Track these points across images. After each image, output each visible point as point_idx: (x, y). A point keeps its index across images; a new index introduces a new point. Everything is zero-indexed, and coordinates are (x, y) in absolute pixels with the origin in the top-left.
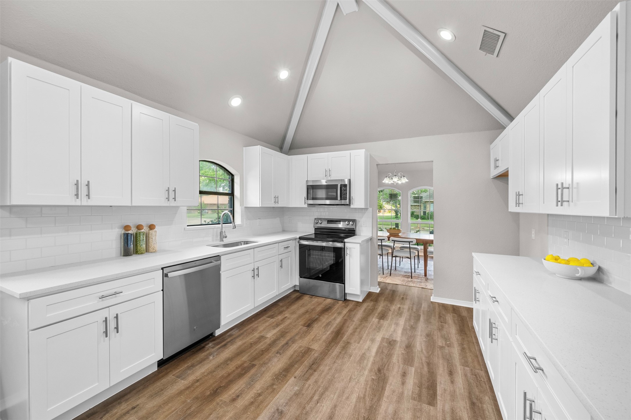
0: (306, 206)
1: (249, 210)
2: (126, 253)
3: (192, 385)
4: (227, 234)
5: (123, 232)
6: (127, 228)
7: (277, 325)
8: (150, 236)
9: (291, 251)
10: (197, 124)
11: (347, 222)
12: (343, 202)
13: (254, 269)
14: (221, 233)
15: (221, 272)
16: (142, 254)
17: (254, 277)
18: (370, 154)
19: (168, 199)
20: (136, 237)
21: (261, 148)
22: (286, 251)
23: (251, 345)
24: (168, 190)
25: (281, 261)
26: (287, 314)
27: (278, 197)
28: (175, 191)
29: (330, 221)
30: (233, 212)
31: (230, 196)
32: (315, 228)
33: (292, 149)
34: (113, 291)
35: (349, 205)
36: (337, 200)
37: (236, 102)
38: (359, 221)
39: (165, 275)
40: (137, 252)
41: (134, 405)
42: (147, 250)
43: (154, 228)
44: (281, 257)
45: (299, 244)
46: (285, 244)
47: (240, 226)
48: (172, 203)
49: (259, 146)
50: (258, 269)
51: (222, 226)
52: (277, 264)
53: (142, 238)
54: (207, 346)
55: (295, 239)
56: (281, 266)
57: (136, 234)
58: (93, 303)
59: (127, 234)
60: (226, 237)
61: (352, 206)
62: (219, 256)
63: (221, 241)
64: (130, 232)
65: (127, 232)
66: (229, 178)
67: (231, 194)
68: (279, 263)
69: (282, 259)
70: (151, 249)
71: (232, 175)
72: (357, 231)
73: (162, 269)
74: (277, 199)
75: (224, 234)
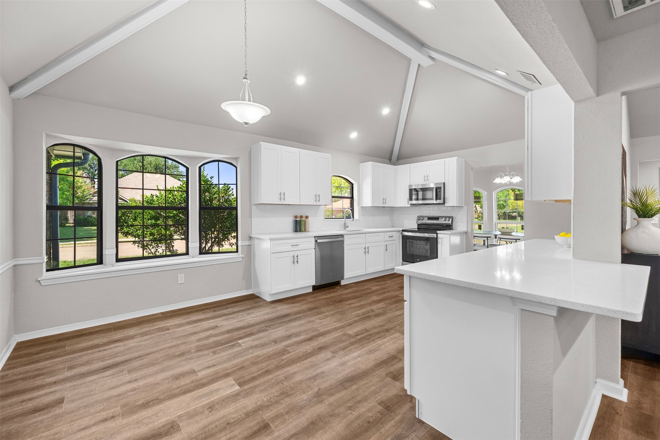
0: (409, 206)
1: (363, 209)
2: (296, 230)
3: (329, 298)
4: (348, 225)
5: (295, 219)
6: (296, 217)
7: (380, 285)
8: (306, 222)
9: (395, 240)
10: (330, 155)
11: (444, 219)
12: (438, 201)
13: (365, 247)
14: (345, 224)
15: (344, 245)
16: (303, 232)
17: (365, 252)
18: (465, 159)
19: (316, 200)
20: (300, 222)
21: (372, 163)
22: (391, 239)
23: (362, 290)
24: (316, 196)
25: (386, 246)
26: (389, 282)
27: (385, 199)
28: (319, 196)
29: (430, 218)
30: (353, 210)
31: (351, 199)
32: (418, 224)
33: (399, 160)
34: (296, 244)
35: (444, 203)
36: (433, 200)
37: (354, 135)
38: (456, 218)
39: (316, 241)
40: (300, 231)
41: (305, 299)
42: (305, 231)
43: (308, 218)
44: (386, 243)
45: (402, 235)
46: (391, 234)
47: (357, 220)
48: (318, 203)
49: (370, 162)
50: (368, 248)
51: (345, 220)
52: (383, 248)
53: (303, 223)
54: (336, 288)
55: (399, 231)
56: (386, 250)
57: (300, 220)
58: (289, 248)
59: (297, 220)
60: (348, 227)
61: (446, 205)
62: (343, 235)
63: (344, 229)
64: (297, 219)
65: (296, 219)
66: (350, 186)
67: (352, 198)
68: (385, 247)
69: (387, 245)
70: (307, 230)
71: (352, 184)
72: (453, 226)
73: (315, 237)
74: (385, 201)
75: (346, 225)
